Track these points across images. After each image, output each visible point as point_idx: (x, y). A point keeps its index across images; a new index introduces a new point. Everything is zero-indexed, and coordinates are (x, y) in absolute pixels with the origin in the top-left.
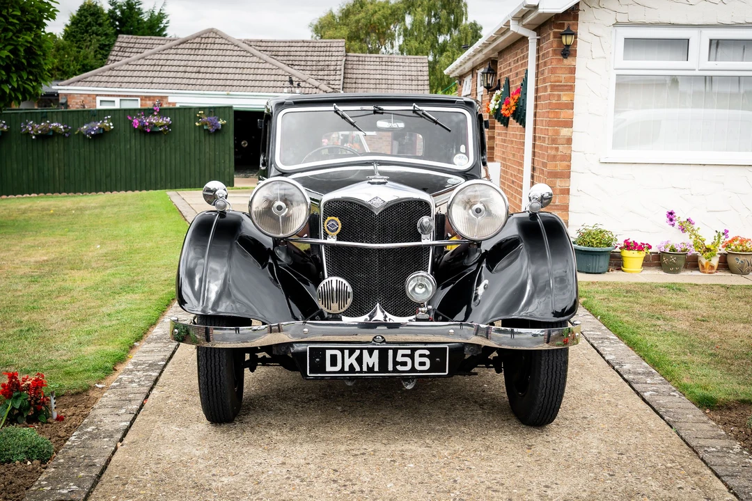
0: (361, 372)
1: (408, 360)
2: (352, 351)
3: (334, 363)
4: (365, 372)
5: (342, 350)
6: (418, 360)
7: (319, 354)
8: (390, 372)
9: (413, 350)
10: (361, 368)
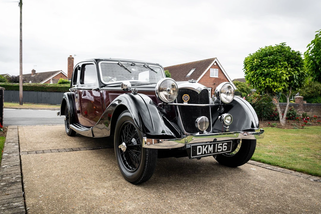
0: (208, 154)
1: (221, 147)
2: (205, 146)
3: (199, 152)
4: (209, 154)
5: (202, 146)
6: (224, 147)
7: (195, 148)
8: (216, 153)
9: (223, 143)
10: (208, 152)
